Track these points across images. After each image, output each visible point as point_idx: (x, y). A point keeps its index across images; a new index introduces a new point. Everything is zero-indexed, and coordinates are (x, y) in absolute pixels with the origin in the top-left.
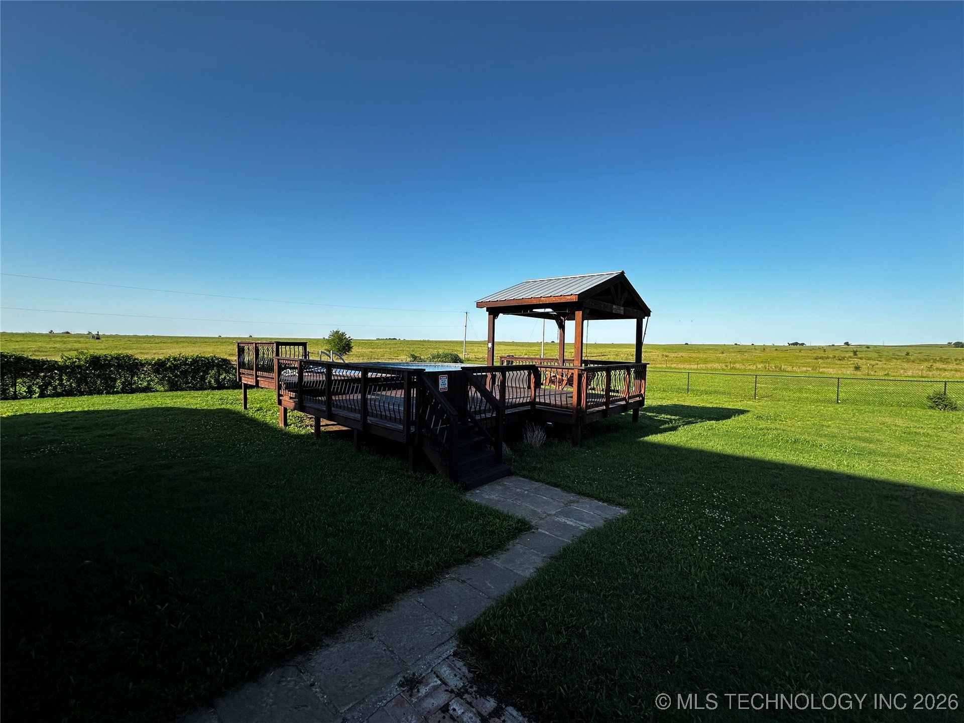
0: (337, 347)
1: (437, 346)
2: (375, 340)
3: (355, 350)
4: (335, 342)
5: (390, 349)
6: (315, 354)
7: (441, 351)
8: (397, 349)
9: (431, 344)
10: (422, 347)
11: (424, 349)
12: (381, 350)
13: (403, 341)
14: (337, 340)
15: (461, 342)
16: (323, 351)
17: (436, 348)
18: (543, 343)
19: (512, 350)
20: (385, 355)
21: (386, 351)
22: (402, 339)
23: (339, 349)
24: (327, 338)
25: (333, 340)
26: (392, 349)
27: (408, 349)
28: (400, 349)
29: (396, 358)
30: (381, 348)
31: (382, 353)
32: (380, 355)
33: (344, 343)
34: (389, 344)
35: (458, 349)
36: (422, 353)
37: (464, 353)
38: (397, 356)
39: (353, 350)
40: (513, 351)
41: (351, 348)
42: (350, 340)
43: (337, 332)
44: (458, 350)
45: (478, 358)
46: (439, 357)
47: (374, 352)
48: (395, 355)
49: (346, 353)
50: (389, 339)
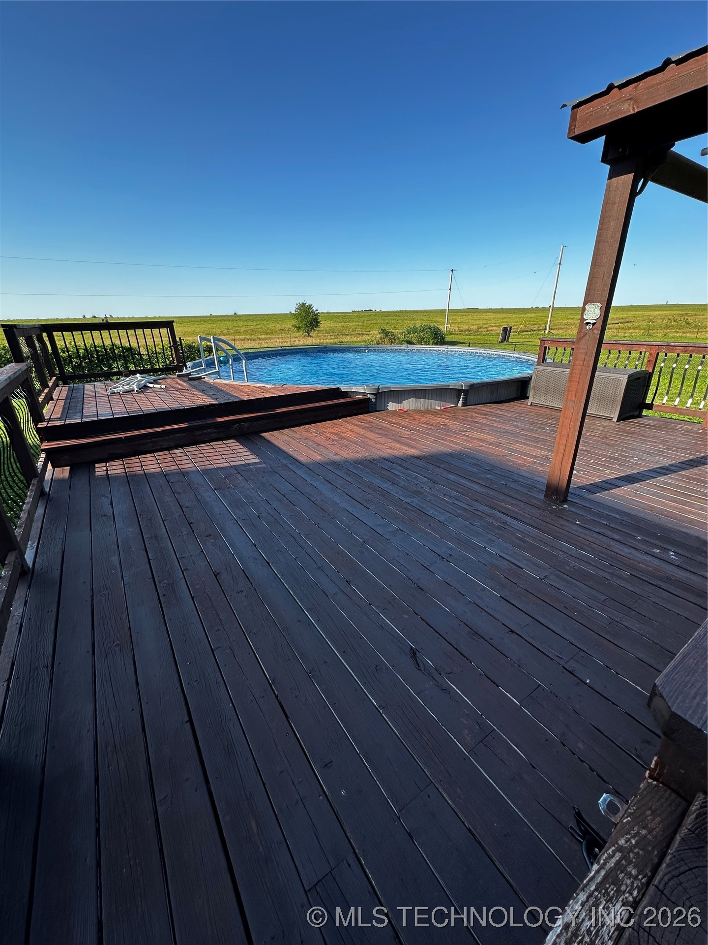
0: (304, 323)
1: (415, 317)
2: (350, 313)
3: (324, 325)
4: (301, 317)
5: (363, 322)
6: (285, 330)
7: (418, 324)
8: (371, 322)
9: (408, 314)
10: (398, 318)
11: (399, 321)
12: (354, 323)
13: (378, 312)
14: (304, 314)
15: (443, 311)
16: (204, 336)
17: (414, 319)
18: (551, 308)
19: (503, 319)
20: (357, 330)
21: (359, 325)
22: (378, 310)
23: (306, 324)
24: (294, 313)
25: (300, 314)
26: (365, 322)
27: (382, 322)
28: (373, 322)
29: (368, 333)
30: (353, 321)
31: (353, 327)
32: (351, 330)
33: (311, 317)
34: (363, 316)
35: (438, 319)
36: (397, 326)
37: (446, 325)
38: (369, 331)
39: (320, 325)
40: (505, 320)
41: (319, 322)
42: (317, 314)
43: (304, 304)
44: (438, 321)
45: (462, 331)
46: (416, 332)
47: (346, 327)
48: (368, 330)
49: (314, 330)
50: (365, 310)
